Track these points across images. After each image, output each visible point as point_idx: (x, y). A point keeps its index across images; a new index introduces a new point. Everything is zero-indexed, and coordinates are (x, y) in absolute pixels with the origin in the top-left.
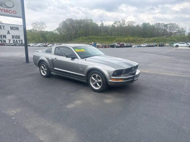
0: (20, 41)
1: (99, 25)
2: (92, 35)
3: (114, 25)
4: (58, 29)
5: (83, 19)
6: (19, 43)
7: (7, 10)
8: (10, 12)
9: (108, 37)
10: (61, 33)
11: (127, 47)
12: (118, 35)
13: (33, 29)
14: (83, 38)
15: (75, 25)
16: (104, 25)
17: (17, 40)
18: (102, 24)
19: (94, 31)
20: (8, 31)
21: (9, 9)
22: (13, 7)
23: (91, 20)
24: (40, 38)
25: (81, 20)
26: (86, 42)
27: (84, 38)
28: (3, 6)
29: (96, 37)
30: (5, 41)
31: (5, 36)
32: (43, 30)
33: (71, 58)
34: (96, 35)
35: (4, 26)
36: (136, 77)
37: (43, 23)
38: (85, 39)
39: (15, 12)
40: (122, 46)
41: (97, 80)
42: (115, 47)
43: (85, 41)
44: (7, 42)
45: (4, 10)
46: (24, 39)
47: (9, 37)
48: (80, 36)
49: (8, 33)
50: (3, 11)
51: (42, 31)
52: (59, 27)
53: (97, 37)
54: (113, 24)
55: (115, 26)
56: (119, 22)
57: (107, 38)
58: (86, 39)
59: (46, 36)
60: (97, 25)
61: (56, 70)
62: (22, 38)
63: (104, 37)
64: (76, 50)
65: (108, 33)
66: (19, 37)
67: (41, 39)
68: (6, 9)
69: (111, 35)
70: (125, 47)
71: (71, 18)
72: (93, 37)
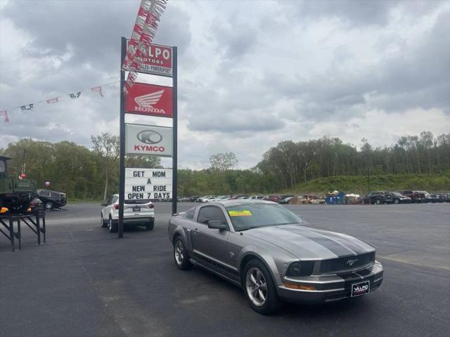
0: (166, 196)
1: (359, 150)
2: (341, 173)
3: (399, 146)
4: (261, 166)
5: (317, 139)
6: (163, 197)
7: (151, 147)
8: (155, 149)
9: (383, 177)
10: (266, 173)
11: (434, 201)
12: (415, 171)
13: (213, 168)
14: (317, 182)
15: (298, 154)
16: (374, 148)
17: (160, 194)
18: (367, 146)
19: (345, 163)
20: (149, 180)
21: (153, 146)
23: (337, 140)
24: (224, 184)
25: (311, 143)
26: (323, 190)
27: (320, 182)
28: (147, 141)
29: (351, 177)
30: (142, 196)
31: (143, 188)
32: (230, 168)
33: (218, 230)
34: (351, 174)
35: (143, 172)
36: (361, 286)
37: (231, 156)
38: (322, 184)
39: (162, 149)
40: (416, 199)
41: (260, 284)
42: (397, 201)
43: (323, 187)
44: (145, 197)
45: (147, 147)
46: (172, 190)
47: (149, 188)
48: (309, 177)
49: (149, 182)
50: (145, 148)
51: (229, 171)
52: (264, 162)
53: (355, 178)
54: (397, 145)
55: (402, 150)
56: (415, 138)
57: (383, 179)
58: (326, 183)
59: (237, 179)
60: (354, 150)
61: (196, 254)
62: (170, 189)
63: (374, 176)
64: (231, 213)
65: (385, 167)
66: (164, 188)
67: (226, 187)
68: (149, 146)
69: (395, 172)
70: (427, 201)
71: (289, 140)
72: (344, 177)
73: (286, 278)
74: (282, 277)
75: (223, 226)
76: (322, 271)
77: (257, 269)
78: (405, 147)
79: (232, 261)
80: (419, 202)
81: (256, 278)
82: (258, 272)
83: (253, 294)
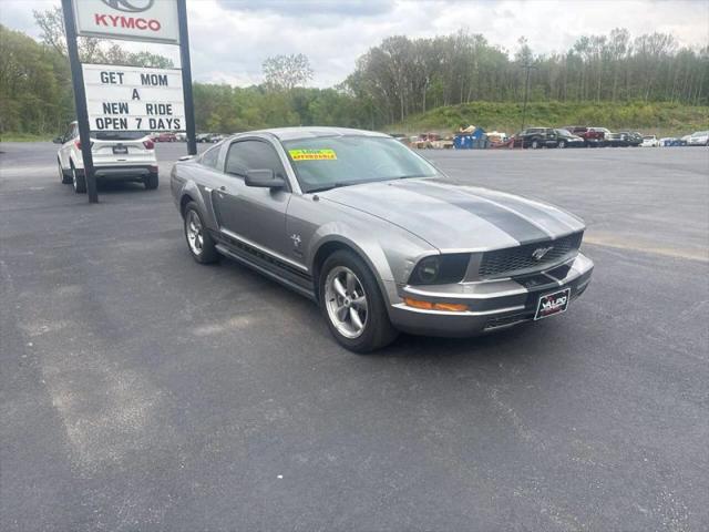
0: (173, 124)
1: (512, 58)
2: (480, 97)
3: (575, 53)
4: (353, 81)
5: (448, 35)
6: (167, 128)
7: (131, 19)
8: (141, 24)
9: (545, 105)
10: (361, 95)
11: (615, 144)
12: (591, 96)
13: (269, 83)
14: (441, 112)
15: (416, 61)
16: (535, 56)
17: (161, 121)
18: (526, 51)
19: (489, 81)
20: (135, 91)
21: (136, 16)
22: (149, 7)
23: (479, 38)
24: (289, 113)
25: (438, 42)
26: (450, 126)
27: (447, 112)
28: (120, 6)
29: (494, 104)
30: (124, 123)
31: (124, 108)
32: (299, 85)
34: (495, 100)
35: (120, 74)
37: (299, 61)
38: (449, 116)
39: (154, 25)
40: (591, 141)
41: (353, 297)
42: (562, 144)
43: (450, 120)
44: (132, 126)
45: (123, 19)
46: (183, 114)
47: (137, 109)
48: (430, 104)
49: (136, 95)
50: (119, 21)
51: (298, 89)
52: (357, 73)
53: (501, 105)
54: (571, 52)
55: (578, 59)
56: (602, 40)
57: (542, 108)
58: (455, 115)
59: (311, 106)
60: (503, 57)
62: (179, 111)
63: (528, 104)
64: (293, 154)
65: (548, 89)
66: (167, 109)
68: (128, 16)
69: (561, 98)
70: (607, 144)
72: (485, 104)
73: (408, 288)
74: (400, 287)
75: (278, 181)
76: (483, 273)
77: (348, 270)
78: (584, 56)
79: (297, 252)
80: (594, 145)
81: (344, 285)
82: (351, 275)
83: (340, 315)
